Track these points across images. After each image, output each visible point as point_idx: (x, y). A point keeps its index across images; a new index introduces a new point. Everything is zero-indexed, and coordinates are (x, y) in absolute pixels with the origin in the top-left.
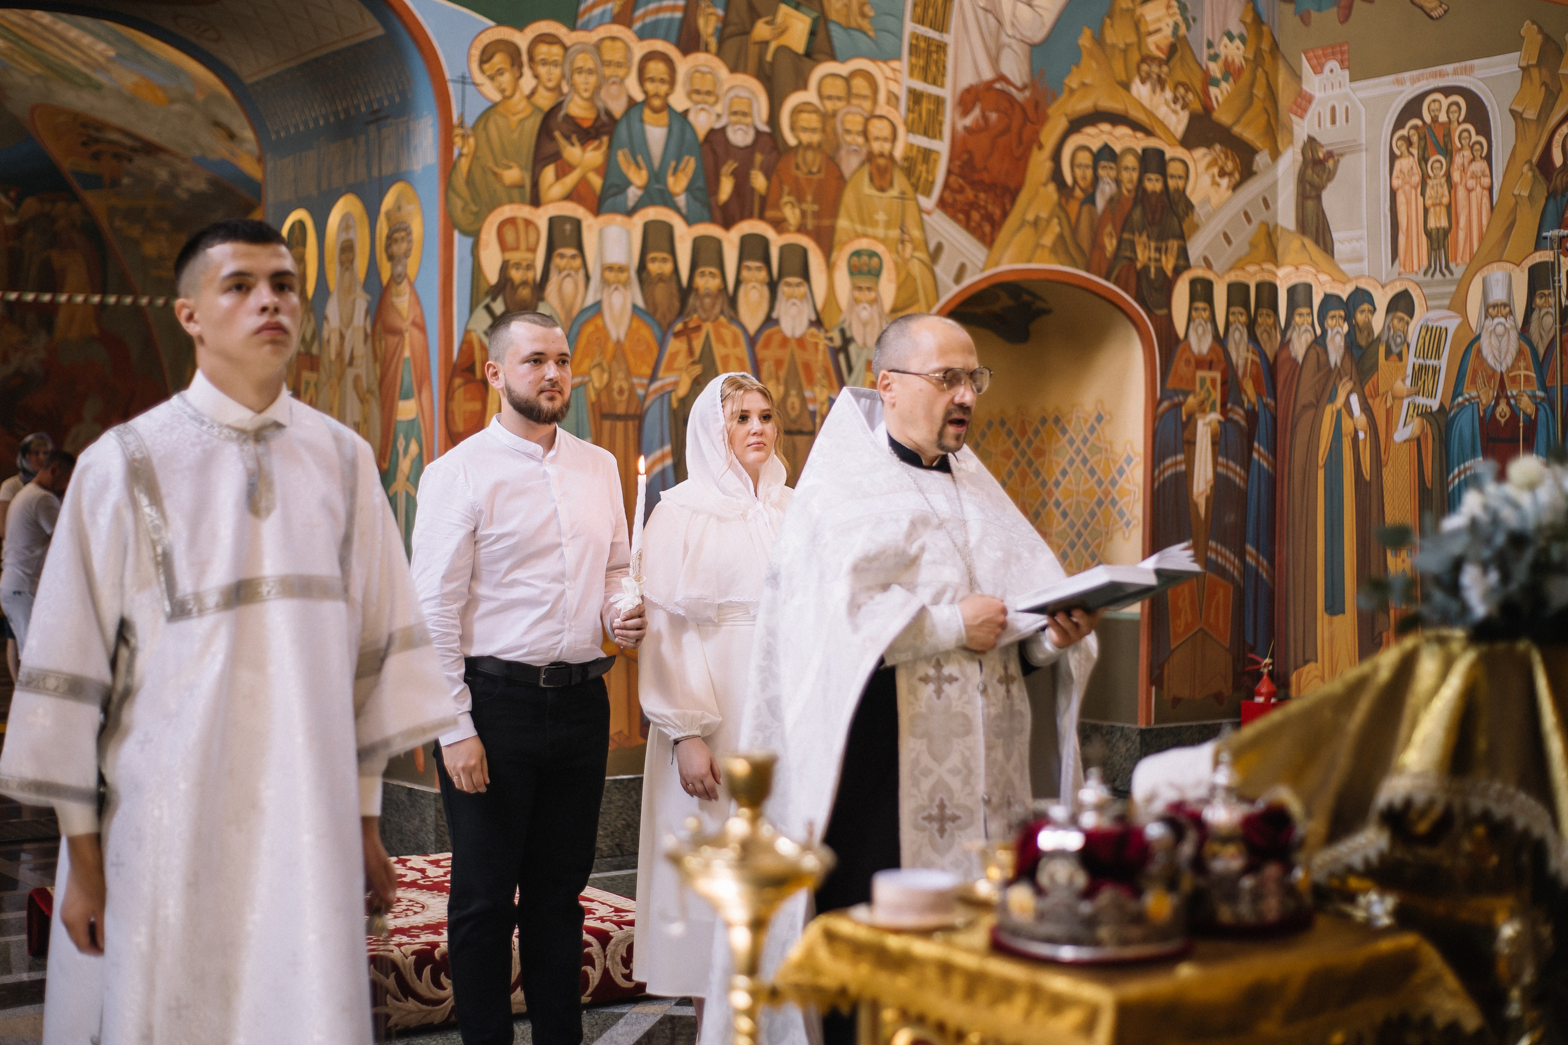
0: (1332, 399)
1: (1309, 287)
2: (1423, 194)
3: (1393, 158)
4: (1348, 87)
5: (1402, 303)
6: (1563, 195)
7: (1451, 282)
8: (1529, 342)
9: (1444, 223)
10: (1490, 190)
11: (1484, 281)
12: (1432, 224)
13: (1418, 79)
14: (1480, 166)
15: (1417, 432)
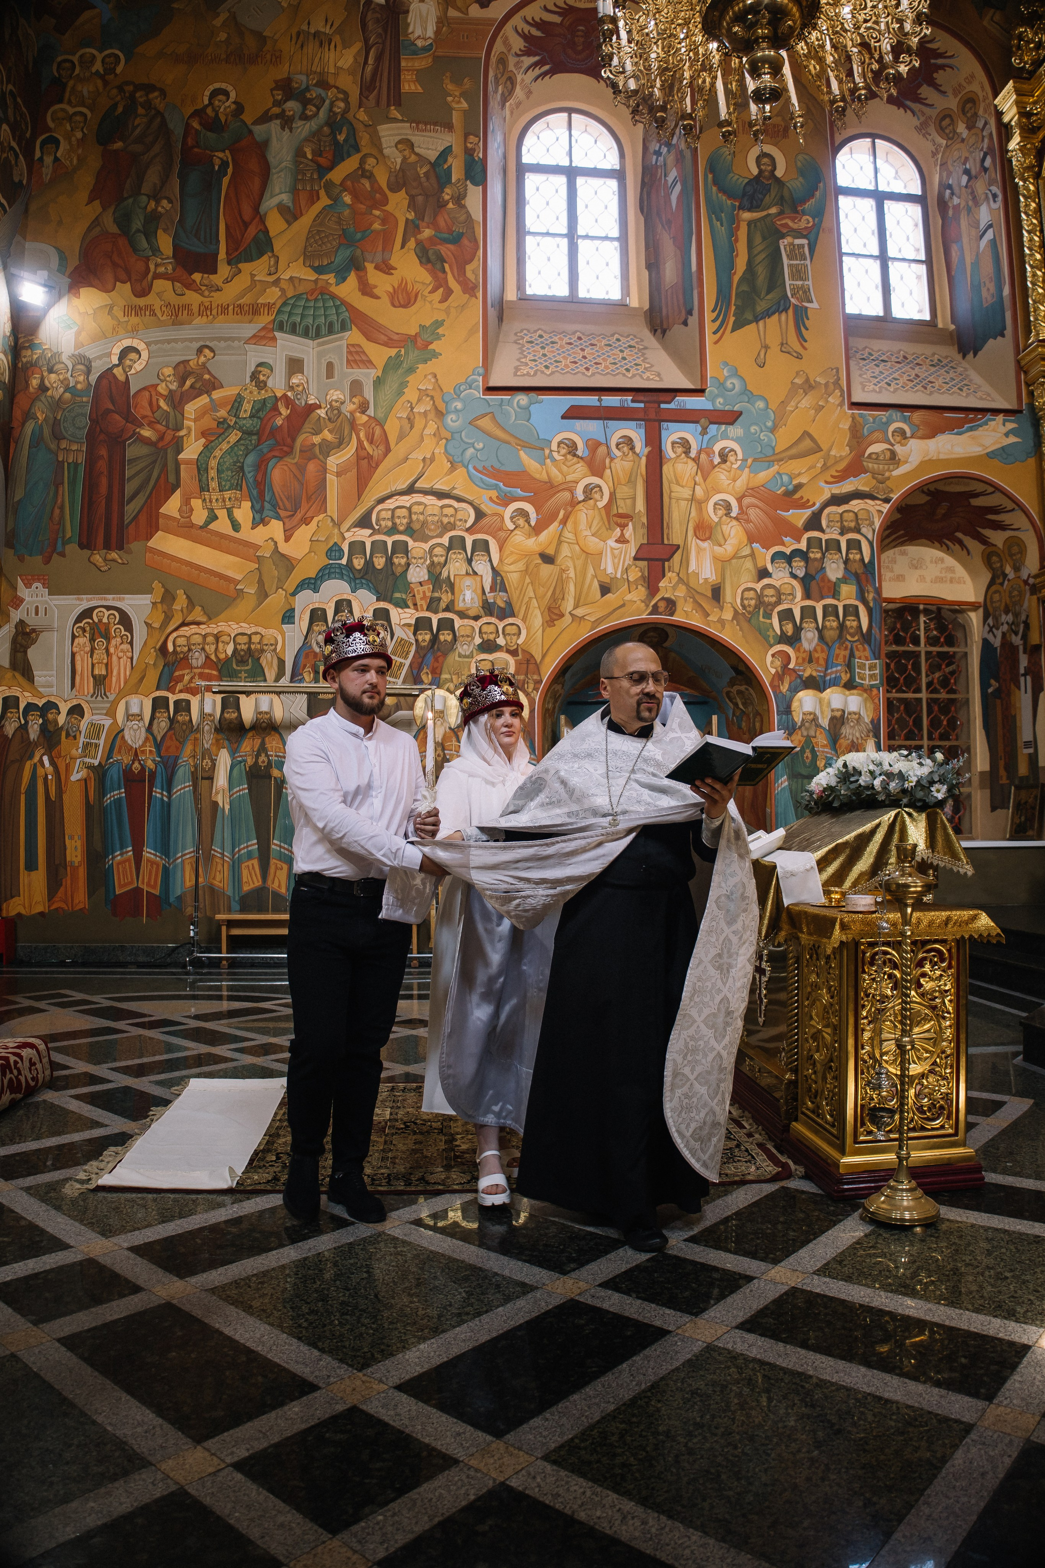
0: (31, 757)
1: (17, 699)
2: (92, 657)
3: (74, 637)
4: (47, 598)
5: (77, 711)
6: (173, 664)
7: (107, 702)
8: (152, 735)
9: (104, 672)
10: (132, 659)
11: (127, 703)
12: (96, 672)
13: (91, 600)
14: (126, 647)
15: (85, 776)
